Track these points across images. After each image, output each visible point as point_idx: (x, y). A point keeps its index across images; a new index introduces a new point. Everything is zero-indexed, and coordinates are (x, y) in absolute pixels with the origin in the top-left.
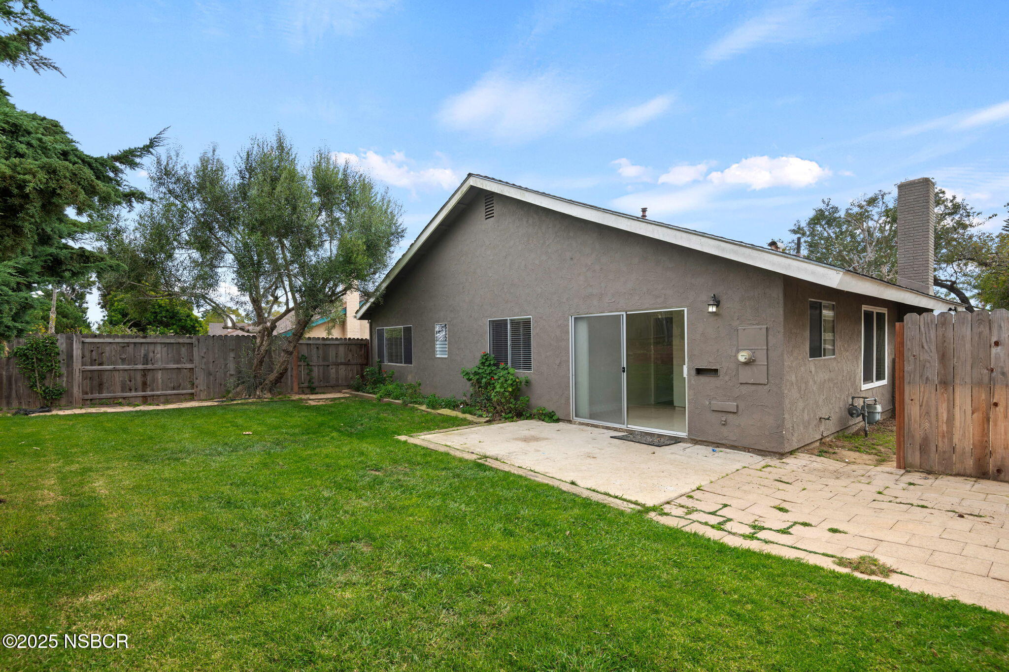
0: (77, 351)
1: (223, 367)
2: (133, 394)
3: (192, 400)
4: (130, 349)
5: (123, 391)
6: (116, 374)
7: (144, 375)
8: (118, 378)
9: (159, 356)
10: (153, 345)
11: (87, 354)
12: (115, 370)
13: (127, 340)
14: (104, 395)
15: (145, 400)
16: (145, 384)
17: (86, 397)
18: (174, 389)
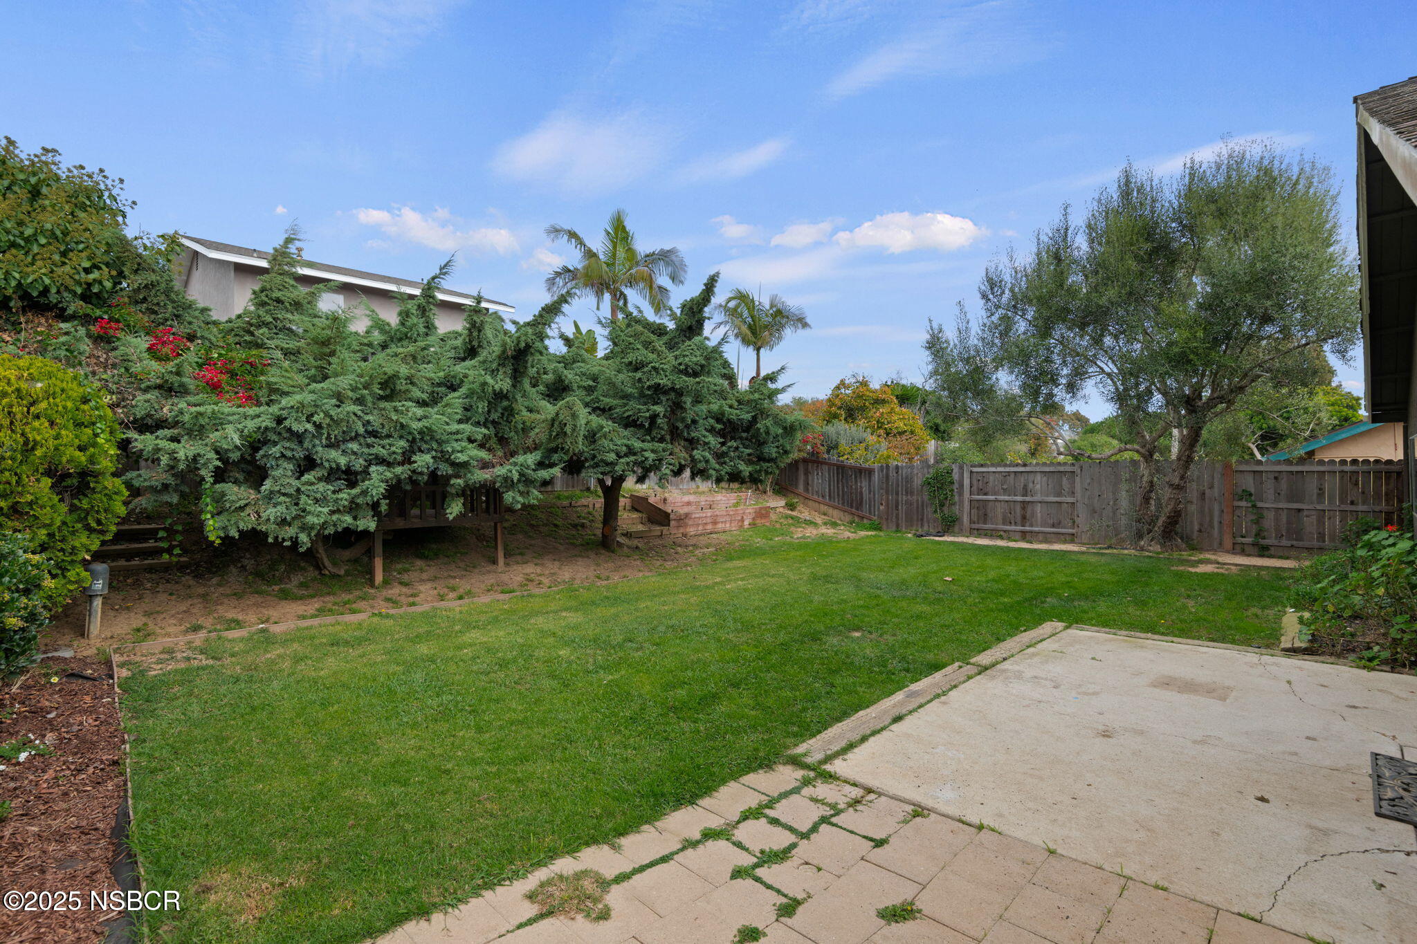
0: (967, 482)
1: (1111, 503)
2: (1013, 528)
3: (1072, 542)
4: (1011, 478)
5: (1004, 524)
6: (998, 504)
7: (1024, 508)
8: (1000, 510)
9: (1038, 486)
10: (1032, 475)
11: (975, 482)
12: (996, 500)
13: (1008, 469)
14: (987, 526)
15: (1024, 536)
16: (1024, 518)
17: (974, 526)
18: (1053, 526)
